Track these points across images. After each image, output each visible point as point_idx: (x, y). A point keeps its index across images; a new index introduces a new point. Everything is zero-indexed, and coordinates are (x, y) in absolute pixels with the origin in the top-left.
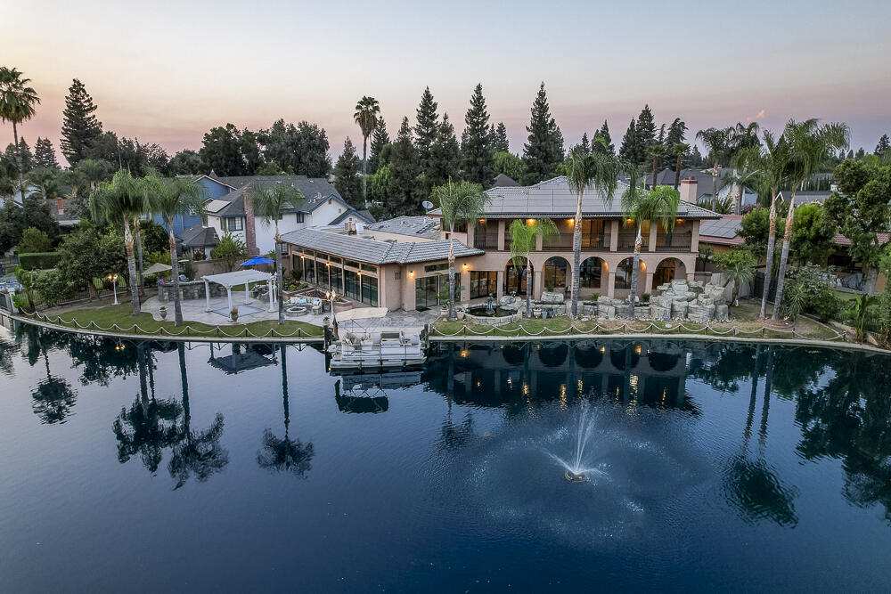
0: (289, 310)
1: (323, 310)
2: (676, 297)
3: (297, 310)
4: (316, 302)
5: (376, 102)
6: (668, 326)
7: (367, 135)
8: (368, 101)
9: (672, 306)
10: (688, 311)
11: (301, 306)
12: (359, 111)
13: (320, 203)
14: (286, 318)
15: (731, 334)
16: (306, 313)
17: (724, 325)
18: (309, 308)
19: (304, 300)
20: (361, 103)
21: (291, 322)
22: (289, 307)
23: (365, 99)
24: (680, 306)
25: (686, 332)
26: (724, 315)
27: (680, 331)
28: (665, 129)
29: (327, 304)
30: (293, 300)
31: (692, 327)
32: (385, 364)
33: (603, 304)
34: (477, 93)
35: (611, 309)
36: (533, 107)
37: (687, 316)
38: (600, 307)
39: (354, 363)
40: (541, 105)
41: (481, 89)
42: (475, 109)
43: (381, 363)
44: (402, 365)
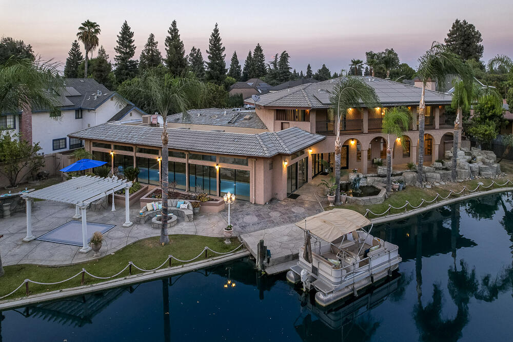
4: (184, 206)
5: (98, 26)
7: (89, 50)
8: (89, 24)
9: (470, 167)
10: (479, 170)
12: (83, 31)
18: (179, 214)
20: (84, 24)
24: (475, 168)
28: (278, 57)
30: (150, 206)
33: (429, 172)
34: (173, 26)
35: (437, 175)
36: (211, 38)
37: (480, 174)
38: (428, 174)
39: (346, 290)
40: (216, 38)
41: (176, 24)
42: (172, 37)
43: (372, 279)
44: (387, 274)
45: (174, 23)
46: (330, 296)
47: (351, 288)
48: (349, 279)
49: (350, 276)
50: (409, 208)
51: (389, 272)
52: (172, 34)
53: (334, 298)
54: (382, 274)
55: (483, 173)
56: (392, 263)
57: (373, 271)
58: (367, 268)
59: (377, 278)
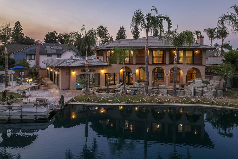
2: (197, 86)
6: (193, 100)
9: (195, 90)
10: (203, 92)
13: (65, 51)
15: (226, 105)
17: (222, 100)
24: (198, 90)
25: (202, 103)
26: (221, 94)
27: (199, 102)
30: (24, 84)
31: (205, 101)
39: (5, 117)
43: (21, 117)
44: (34, 118)
47: (8, 117)
48: (7, 112)
56: (38, 114)
57: (23, 114)
58: (20, 111)
59: (27, 118)
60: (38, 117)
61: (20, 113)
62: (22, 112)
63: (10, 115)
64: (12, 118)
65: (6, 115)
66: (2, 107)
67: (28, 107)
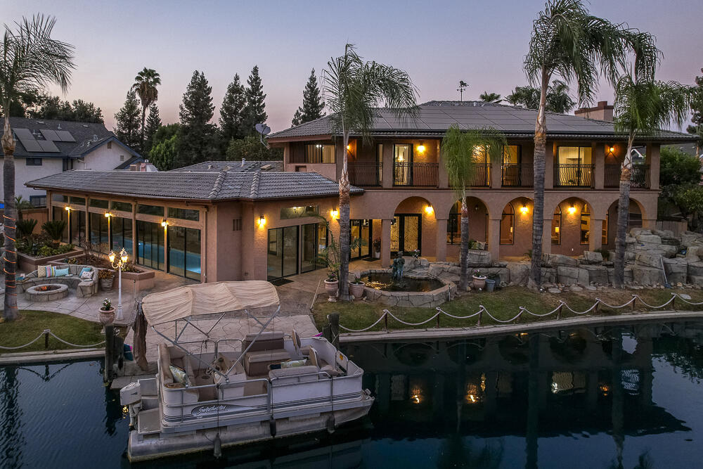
0: (31, 290)
1: (100, 287)
3: (49, 288)
4: (87, 274)
5: (157, 75)
7: (147, 106)
8: (149, 73)
9: (665, 264)
11: (57, 280)
12: (140, 82)
13: (95, 147)
14: (22, 305)
16: (66, 294)
18: (72, 284)
19: (64, 271)
20: (141, 74)
21: (32, 315)
22: (34, 283)
23: (145, 70)
29: (108, 277)
30: (41, 270)
32: (282, 430)
33: (565, 265)
34: (254, 74)
35: (583, 273)
36: (305, 90)
37: (689, 280)
38: (563, 269)
39: (197, 439)
40: (312, 89)
41: (257, 71)
42: (253, 89)
43: (273, 430)
44: (323, 427)
45: (256, 70)
46: (152, 443)
47: (211, 436)
48: (205, 416)
49: (208, 409)
50: (485, 321)
51: (330, 423)
52: (252, 86)
53: (160, 450)
54: (307, 424)
55: (697, 278)
56: (339, 404)
57: (278, 413)
58: (263, 402)
59: (292, 430)
60: (339, 419)
61: (264, 414)
62: (269, 407)
63: (219, 428)
64: (232, 441)
65: (201, 431)
66: (179, 393)
67: (295, 381)
